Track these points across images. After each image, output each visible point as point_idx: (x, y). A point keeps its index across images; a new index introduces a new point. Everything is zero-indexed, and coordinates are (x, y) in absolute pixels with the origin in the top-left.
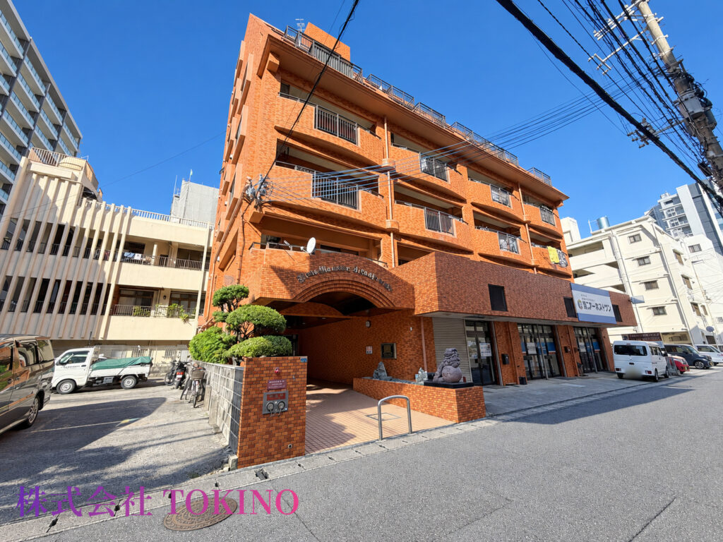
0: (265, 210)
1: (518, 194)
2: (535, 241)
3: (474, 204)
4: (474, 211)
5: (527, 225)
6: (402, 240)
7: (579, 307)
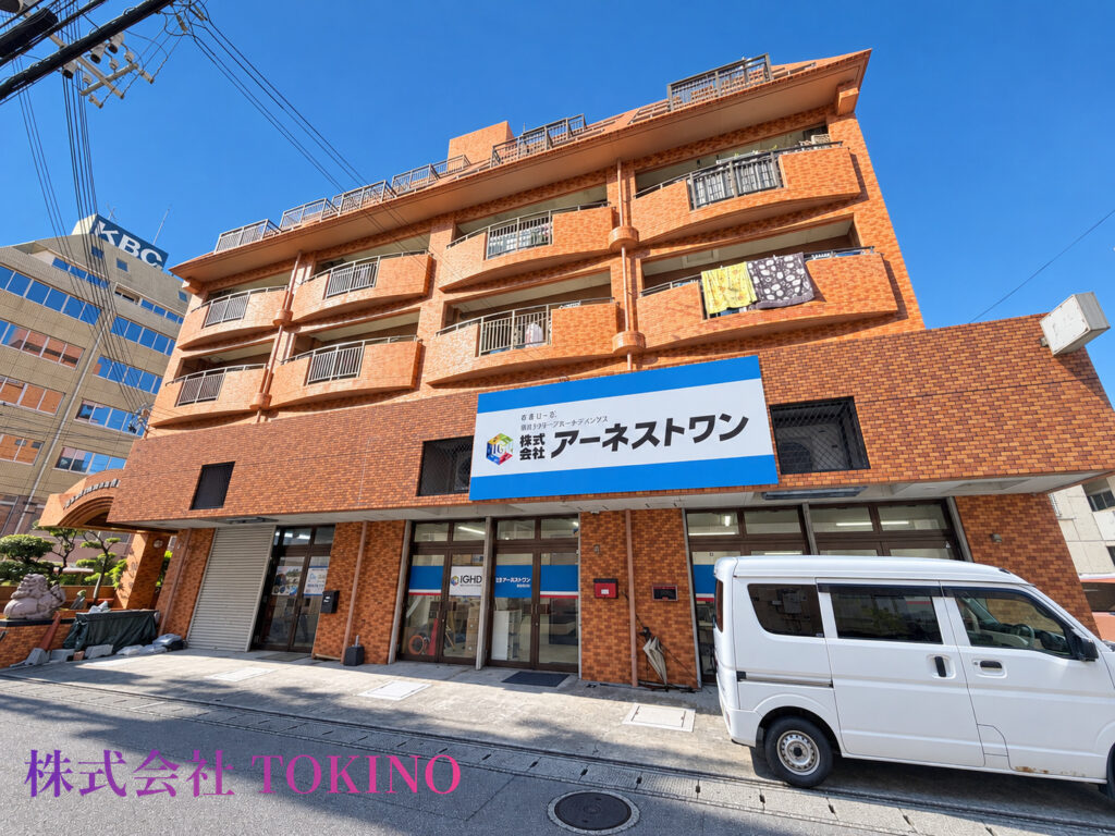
3: (448, 291)
4: (446, 303)
5: (623, 252)
6: (280, 413)
7: (492, 459)
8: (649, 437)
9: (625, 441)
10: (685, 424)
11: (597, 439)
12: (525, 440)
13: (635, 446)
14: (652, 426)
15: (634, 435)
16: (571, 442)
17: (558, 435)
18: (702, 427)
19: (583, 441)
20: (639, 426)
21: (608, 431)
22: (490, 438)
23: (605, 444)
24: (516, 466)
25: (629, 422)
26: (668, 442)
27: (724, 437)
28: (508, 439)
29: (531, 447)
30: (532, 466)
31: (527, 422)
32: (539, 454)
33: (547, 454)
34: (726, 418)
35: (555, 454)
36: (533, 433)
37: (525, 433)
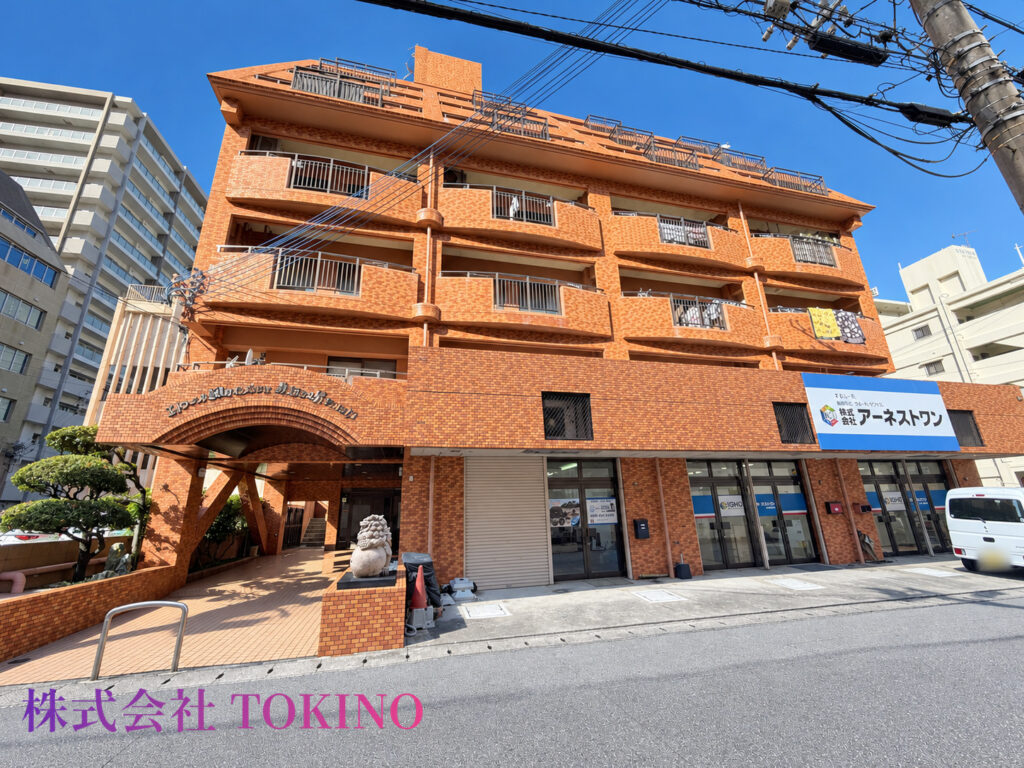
0: (198, 317)
1: (739, 223)
2: (775, 301)
3: (621, 255)
4: (621, 267)
5: (756, 275)
6: (450, 331)
7: (826, 421)
8: (904, 419)
9: (895, 420)
10: (918, 415)
11: (880, 417)
12: (842, 412)
13: (901, 423)
14: (903, 412)
15: (899, 417)
16: (868, 416)
17: (860, 411)
18: (925, 416)
19: (875, 417)
20: (899, 412)
21: (885, 413)
22: (821, 407)
23: (886, 420)
24: (840, 429)
25: (893, 410)
26: (914, 424)
27: (936, 424)
28: (832, 410)
29: (848, 417)
30: (849, 430)
31: (839, 399)
32: (852, 421)
33: (858, 422)
34: (933, 414)
35: (862, 423)
36: (846, 407)
37: (842, 407)
